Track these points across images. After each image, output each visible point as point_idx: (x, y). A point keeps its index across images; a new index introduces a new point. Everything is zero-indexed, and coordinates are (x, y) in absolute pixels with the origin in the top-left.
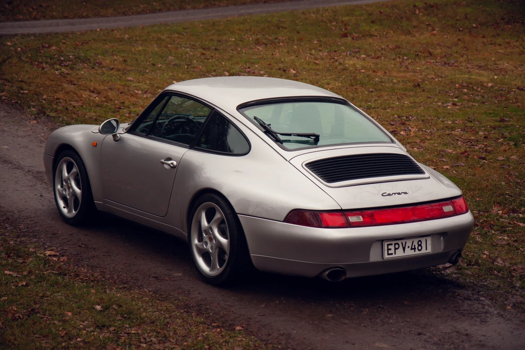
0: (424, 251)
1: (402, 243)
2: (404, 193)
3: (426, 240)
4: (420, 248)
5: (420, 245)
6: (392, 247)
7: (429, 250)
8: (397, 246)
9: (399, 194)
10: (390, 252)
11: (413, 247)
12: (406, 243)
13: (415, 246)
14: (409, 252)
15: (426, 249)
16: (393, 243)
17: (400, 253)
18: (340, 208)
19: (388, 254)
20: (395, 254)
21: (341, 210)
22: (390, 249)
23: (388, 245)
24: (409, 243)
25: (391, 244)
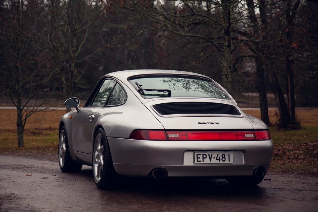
0: (227, 162)
1: (209, 155)
2: (216, 123)
3: (229, 154)
4: (224, 159)
5: (224, 157)
6: (201, 157)
7: (232, 161)
8: (205, 156)
9: (212, 123)
10: (199, 160)
11: (218, 158)
12: (212, 154)
13: (219, 157)
14: (214, 161)
15: (229, 161)
16: (202, 153)
17: (207, 161)
18: (164, 129)
19: (198, 161)
20: (203, 161)
21: (164, 130)
22: (199, 158)
23: (197, 155)
24: (215, 155)
25: (200, 155)
